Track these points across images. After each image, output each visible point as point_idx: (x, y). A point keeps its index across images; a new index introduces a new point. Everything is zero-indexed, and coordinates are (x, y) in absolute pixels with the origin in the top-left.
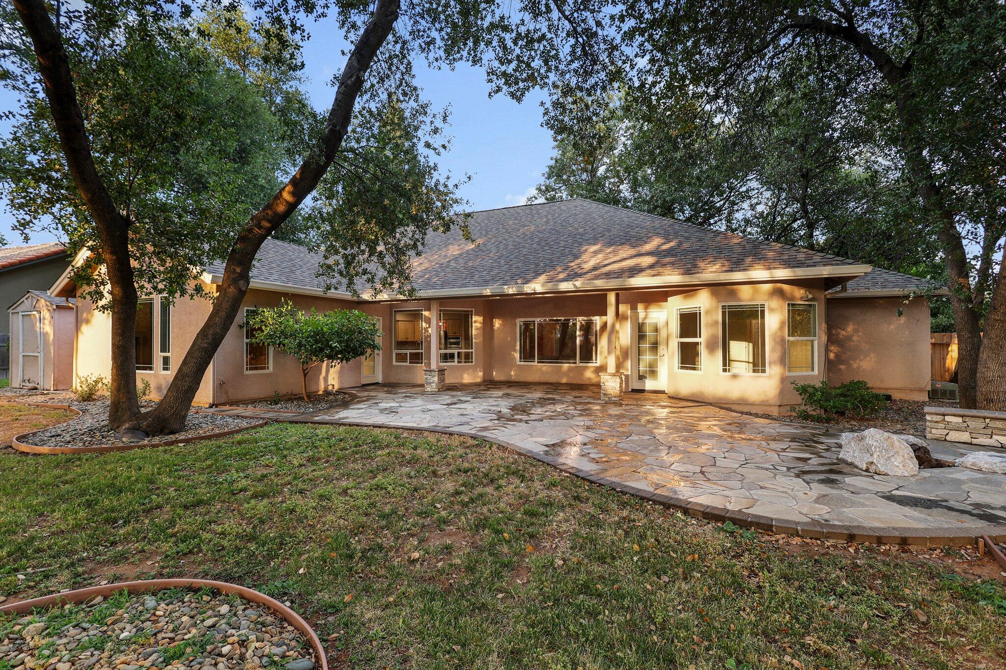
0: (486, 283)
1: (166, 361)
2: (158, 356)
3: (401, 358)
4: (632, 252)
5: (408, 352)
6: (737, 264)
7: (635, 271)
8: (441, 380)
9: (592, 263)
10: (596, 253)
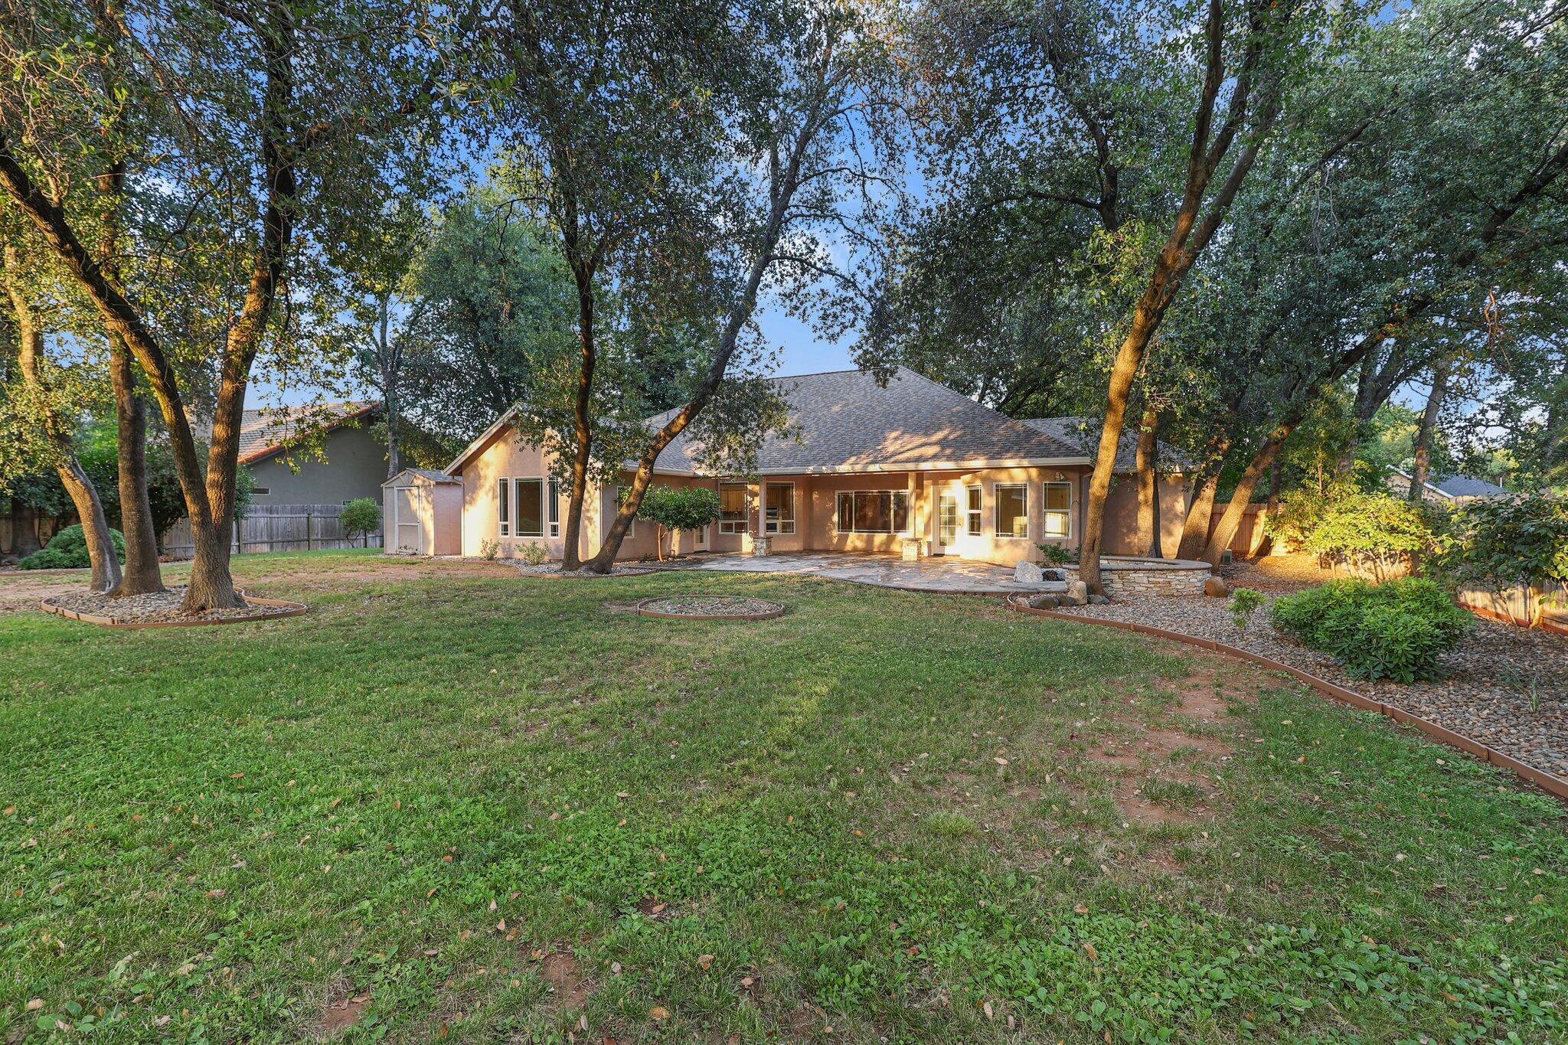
0: (808, 463)
1: (554, 529)
2: (547, 524)
3: (728, 528)
4: (924, 440)
5: (734, 522)
6: (998, 455)
7: (919, 459)
8: (769, 547)
9: (891, 449)
10: (896, 439)
